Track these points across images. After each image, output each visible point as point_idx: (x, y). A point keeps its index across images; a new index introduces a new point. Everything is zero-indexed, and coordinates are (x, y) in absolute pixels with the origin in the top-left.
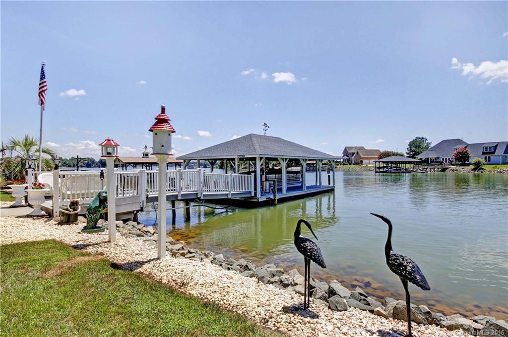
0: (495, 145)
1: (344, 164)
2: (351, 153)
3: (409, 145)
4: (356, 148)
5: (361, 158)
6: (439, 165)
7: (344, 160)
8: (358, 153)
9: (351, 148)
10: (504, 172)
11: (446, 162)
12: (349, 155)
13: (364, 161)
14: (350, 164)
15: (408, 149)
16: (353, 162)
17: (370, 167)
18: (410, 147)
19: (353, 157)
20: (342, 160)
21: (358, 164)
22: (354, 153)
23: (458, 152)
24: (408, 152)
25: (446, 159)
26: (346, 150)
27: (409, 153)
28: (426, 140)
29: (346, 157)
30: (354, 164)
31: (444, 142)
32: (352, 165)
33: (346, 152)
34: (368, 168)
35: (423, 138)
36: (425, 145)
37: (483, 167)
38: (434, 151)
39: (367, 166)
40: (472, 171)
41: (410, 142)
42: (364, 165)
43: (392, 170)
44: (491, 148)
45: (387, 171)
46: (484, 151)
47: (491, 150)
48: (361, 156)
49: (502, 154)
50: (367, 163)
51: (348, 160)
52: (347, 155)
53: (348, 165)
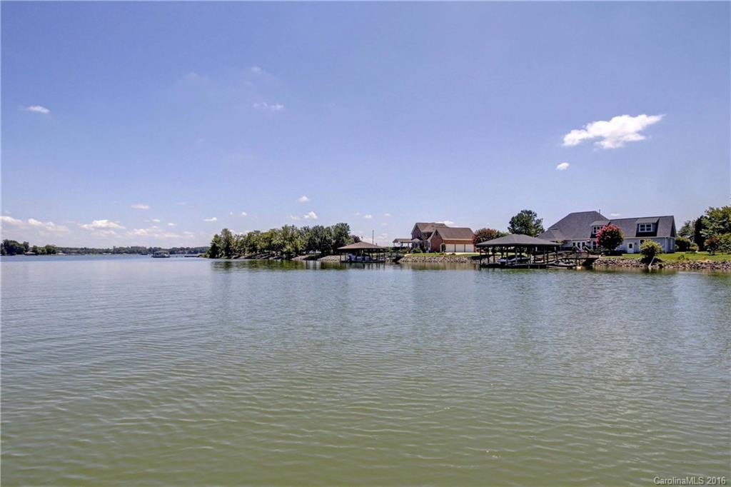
0: (655, 221)
1: (415, 252)
2: (424, 234)
3: (510, 223)
4: (433, 225)
5: (443, 241)
6: (571, 254)
7: (415, 245)
8: (437, 232)
9: (425, 225)
10: (703, 265)
12: (423, 237)
13: (448, 247)
14: (424, 251)
15: (509, 228)
16: (429, 249)
17: (459, 256)
18: (513, 226)
19: (429, 240)
20: (410, 245)
21: (439, 252)
22: (431, 233)
23: (604, 232)
25: (579, 243)
26: (417, 228)
28: (536, 215)
29: (417, 240)
30: (430, 252)
31: (572, 216)
32: (427, 254)
33: (417, 232)
34: (457, 259)
35: (530, 212)
36: (534, 223)
37: (659, 257)
38: (558, 231)
39: (454, 254)
40: (643, 265)
41: (513, 218)
42: (448, 254)
43: (515, 261)
44: (649, 226)
45: (503, 263)
46: (640, 231)
47: (649, 229)
48: (443, 239)
49: (669, 236)
50: (454, 249)
51: (420, 244)
52: (419, 236)
53: (419, 252)
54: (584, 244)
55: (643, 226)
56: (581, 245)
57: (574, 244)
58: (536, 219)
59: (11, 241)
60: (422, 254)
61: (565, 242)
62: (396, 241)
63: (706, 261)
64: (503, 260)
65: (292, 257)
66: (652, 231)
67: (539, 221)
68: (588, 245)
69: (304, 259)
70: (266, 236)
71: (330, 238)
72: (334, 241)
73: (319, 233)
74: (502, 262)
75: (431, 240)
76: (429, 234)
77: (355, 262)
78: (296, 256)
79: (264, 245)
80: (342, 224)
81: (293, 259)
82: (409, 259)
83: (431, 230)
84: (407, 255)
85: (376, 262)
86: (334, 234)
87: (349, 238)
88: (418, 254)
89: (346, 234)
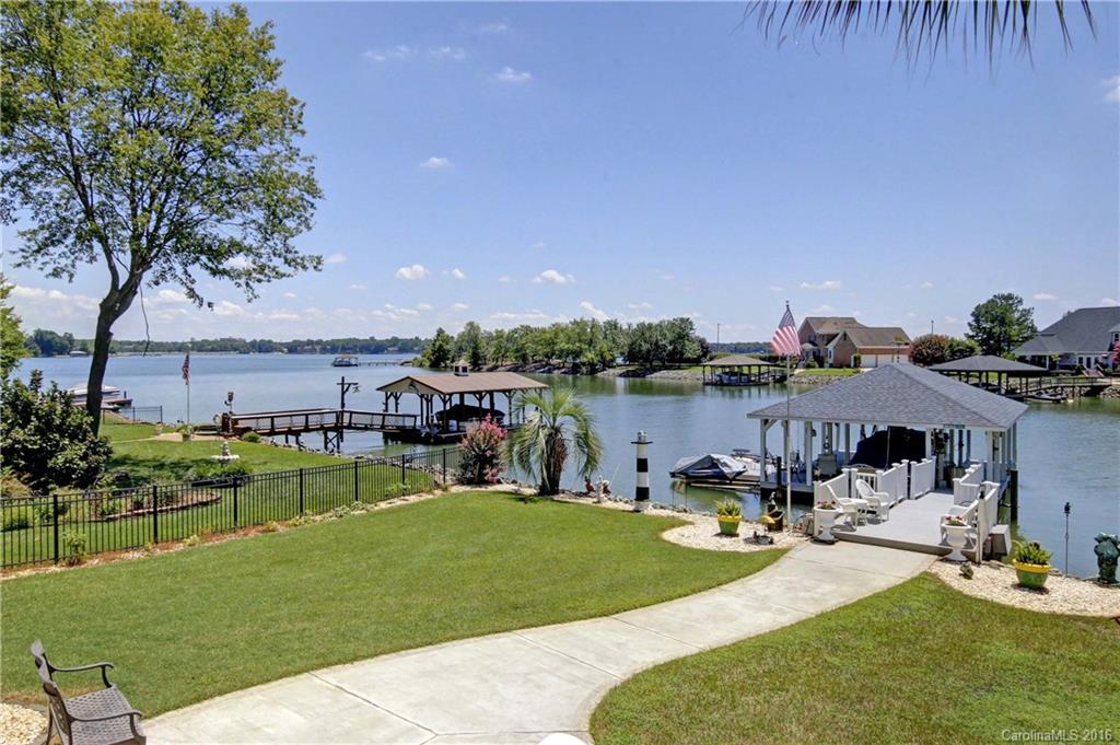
2: (821, 336)
3: (973, 314)
4: (836, 321)
5: (855, 350)
6: (1073, 375)
7: (805, 354)
8: (845, 335)
9: (822, 321)
11: (1089, 366)
12: (819, 341)
13: (865, 359)
14: (821, 366)
15: (970, 325)
16: (831, 361)
18: (977, 321)
19: (830, 347)
21: (848, 366)
22: (835, 336)
24: (971, 333)
25: (1089, 359)
26: (807, 326)
27: (972, 337)
28: (1020, 302)
29: (808, 346)
30: (831, 366)
32: (827, 370)
33: (808, 333)
35: (1010, 297)
36: (1017, 315)
41: (978, 308)
42: (866, 370)
48: (856, 346)
50: (874, 363)
51: (814, 353)
52: (812, 339)
53: (813, 367)
54: (1097, 361)
56: (1093, 361)
57: (1081, 359)
58: (1020, 308)
59: (47, 332)
60: (817, 370)
61: (1065, 356)
65: (597, 371)
67: (1027, 312)
68: (1105, 362)
69: (621, 375)
70: (548, 336)
71: (664, 342)
72: (670, 348)
73: (647, 335)
75: (834, 348)
76: (831, 338)
77: (728, 385)
78: (604, 370)
79: (542, 350)
80: (682, 320)
81: (599, 374)
82: (803, 380)
83: (832, 331)
84: (797, 371)
85: (758, 384)
86: (670, 336)
87: (692, 341)
88: (812, 370)
89: (687, 335)
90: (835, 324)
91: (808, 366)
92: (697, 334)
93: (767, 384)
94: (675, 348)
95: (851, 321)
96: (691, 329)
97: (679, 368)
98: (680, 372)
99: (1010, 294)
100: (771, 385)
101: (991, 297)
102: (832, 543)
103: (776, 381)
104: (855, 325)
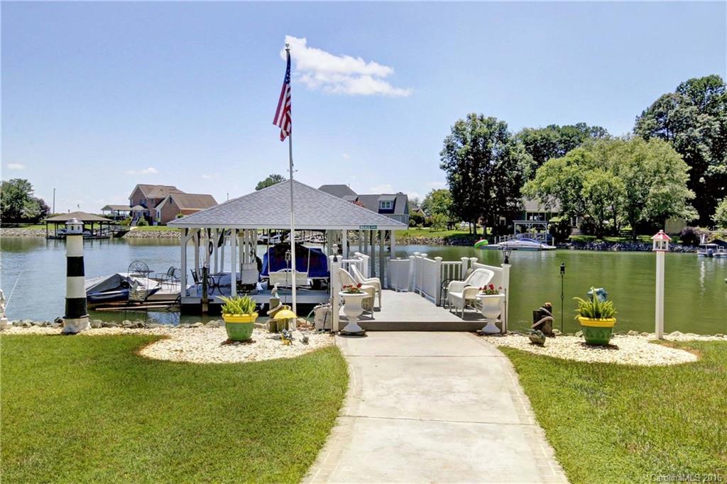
0: (393, 199)
2: (150, 200)
4: (162, 188)
5: (179, 210)
7: (135, 214)
8: (171, 199)
9: (150, 188)
10: (419, 241)
12: (148, 204)
14: (151, 224)
16: (159, 220)
19: (158, 209)
20: (128, 213)
22: (162, 200)
26: (138, 191)
29: (139, 208)
30: (159, 224)
32: (155, 228)
33: (138, 197)
41: (260, 183)
43: (277, 238)
44: (388, 203)
45: (266, 240)
46: (381, 208)
47: (389, 207)
48: (180, 208)
49: (403, 214)
51: (145, 214)
52: (143, 203)
53: (145, 225)
55: (384, 203)
60: (147, 227)
62: (107, 208)
63: (421, 238)
64: (266, 237)
66: (390, 208)
74: (264, 239)
75: (162, 209)
76: (159, 201)
80: (20, 181)
82: (138, 235)
83: (160, 196)
84: (132, 228)
85: (99, 238)
86: (7, 196)
87: (32, 201)
88: (144, 227)
89: (26, 195)
90: (162, 190)
91: (141, 224)
92: (35, 196)
93: (109, 238)
94: (12, 208)
95: (173, 189)
96: (29, 190)
97: (17, 226)
98: (18, 229)
99: (279, 176)
100: (111, 238)
101: (268, 177)
102: (362, 335)
103: (115, 236)
104: (178, 192)
